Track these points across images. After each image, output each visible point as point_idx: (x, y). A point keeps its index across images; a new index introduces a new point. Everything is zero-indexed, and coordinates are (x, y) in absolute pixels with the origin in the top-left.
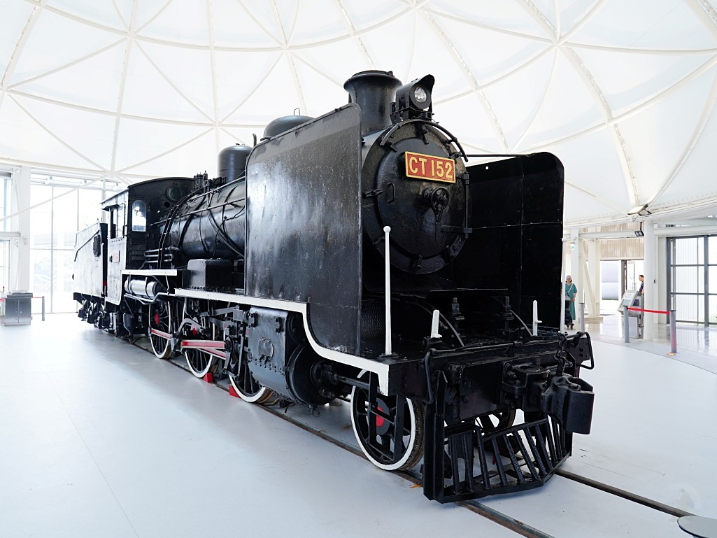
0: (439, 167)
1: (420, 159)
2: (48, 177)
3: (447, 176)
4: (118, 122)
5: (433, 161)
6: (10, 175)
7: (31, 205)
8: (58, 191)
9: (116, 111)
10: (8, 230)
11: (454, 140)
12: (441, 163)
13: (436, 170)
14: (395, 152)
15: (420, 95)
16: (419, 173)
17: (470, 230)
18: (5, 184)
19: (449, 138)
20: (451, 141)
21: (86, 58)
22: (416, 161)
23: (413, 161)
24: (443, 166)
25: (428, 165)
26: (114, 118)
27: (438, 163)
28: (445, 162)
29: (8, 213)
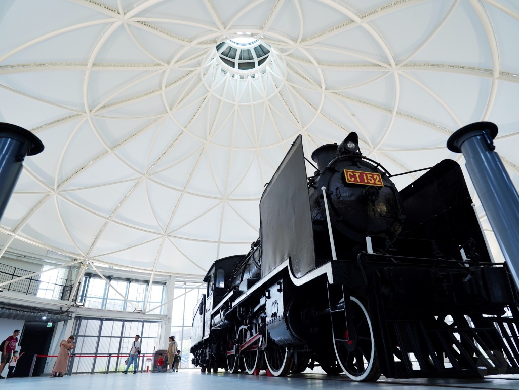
0: (369, 178)
1: (355, 174)
2: (184, 283)
3: (376, 182)
4: (219, 246)
5: (364, 175)
6: (165, 283)
7: (174, 298)
8: (188, 290)
9: (218, 240)
10: (162, 314)
11: (379, 165)
12: (371, 175)
13: (367, 179)
14: (339, 172)
15: (351, 145)
16: (356, 180)
17: (404, 217)
18: (163, 289)
19: (376, 165)
20: (377, 166)
21: (203, 214)
22: (352, 174)
23: (350, 175)
24: (373, 177)
25: (361, 176)
26: (217, 244)
27: (368, 176)
28: (373, 175)
29: (163, 303)
